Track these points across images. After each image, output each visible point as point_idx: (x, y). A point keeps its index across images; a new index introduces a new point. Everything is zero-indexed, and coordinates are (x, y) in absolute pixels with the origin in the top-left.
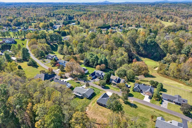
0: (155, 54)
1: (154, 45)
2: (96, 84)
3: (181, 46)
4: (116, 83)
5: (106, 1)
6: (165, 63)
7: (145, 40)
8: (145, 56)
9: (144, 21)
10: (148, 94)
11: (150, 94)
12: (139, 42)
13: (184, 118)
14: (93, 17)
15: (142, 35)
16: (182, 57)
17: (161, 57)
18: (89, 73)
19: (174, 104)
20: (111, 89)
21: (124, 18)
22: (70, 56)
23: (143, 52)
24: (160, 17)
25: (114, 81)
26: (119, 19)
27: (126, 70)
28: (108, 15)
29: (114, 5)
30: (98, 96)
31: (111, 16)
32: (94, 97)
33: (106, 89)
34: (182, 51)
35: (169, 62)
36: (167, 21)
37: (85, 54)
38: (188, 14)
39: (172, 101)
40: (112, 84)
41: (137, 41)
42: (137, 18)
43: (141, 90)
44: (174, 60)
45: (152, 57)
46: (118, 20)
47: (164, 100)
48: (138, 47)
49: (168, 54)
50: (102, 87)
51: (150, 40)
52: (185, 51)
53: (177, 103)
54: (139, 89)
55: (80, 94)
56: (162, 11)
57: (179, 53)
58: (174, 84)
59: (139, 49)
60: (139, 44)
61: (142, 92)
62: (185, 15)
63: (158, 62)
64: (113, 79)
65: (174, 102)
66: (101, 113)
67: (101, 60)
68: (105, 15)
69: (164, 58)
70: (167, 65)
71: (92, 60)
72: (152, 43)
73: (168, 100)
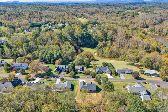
0: (91, 43)
1: (89, 36)
2: (67, 77)
3: (106, 35)
4: (82, 71)
5: (16, 1)
6: (99, 49)
7: (82, 33)
8: (84, 46)
9: (64, 19)
10: (108, 73)
11: (110, 73)
12: (77, 36)
13: (137, 81)
14: (14, 17)
15: (77, 30)
16: (109, 43)
17: (95, 45)
18: (51, 69)
19: (126, 74)
20: (81, 77)
21: (47, 17)
22: (22, 57)
23: (82, 43)
24: (75, 15)
25: (80, 70)
26: (41, 17)
27: (82, 59)
28: (30, 15)
29: (28, 5)
30: (76, 86)
31: (33, 15)
32: (74, 88)
33: (77, 78)
34: (108, 38)
35: (102, 47)
36: (81, 18)
37: (35, 53)
38: (92, 12)
39: (124, 73)
40: (78, 73)
41: (75, 35)
42: (58, 16)
43: (102, 71)
44: (105, 45)
45: (89, 46)
46: (42, 19)
47: (120, 74)
48: (77, 39)
49: (100, 42)
50: (73, 78)
51: (85, 33)
52: (110, 38)
53: (128, 73)
54: (101, 71)
55: (60, 89)
56: (74, 10)
57: (106, 40)
58: (114, 62)
59: (78, 42)
60: (78, 37)
61: (103, 73)
62: (90, 12)
63: (94, 49)
64: (78, 68)
65: (126, 73)
66: (89, 98)
67: (57, 55)
68: (27, 15)
69: (98, 45)
70: (101, 50)
71: (48, 57)
72: (87, 35)
73: (122, 73)
